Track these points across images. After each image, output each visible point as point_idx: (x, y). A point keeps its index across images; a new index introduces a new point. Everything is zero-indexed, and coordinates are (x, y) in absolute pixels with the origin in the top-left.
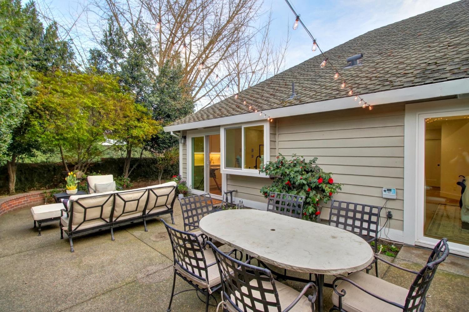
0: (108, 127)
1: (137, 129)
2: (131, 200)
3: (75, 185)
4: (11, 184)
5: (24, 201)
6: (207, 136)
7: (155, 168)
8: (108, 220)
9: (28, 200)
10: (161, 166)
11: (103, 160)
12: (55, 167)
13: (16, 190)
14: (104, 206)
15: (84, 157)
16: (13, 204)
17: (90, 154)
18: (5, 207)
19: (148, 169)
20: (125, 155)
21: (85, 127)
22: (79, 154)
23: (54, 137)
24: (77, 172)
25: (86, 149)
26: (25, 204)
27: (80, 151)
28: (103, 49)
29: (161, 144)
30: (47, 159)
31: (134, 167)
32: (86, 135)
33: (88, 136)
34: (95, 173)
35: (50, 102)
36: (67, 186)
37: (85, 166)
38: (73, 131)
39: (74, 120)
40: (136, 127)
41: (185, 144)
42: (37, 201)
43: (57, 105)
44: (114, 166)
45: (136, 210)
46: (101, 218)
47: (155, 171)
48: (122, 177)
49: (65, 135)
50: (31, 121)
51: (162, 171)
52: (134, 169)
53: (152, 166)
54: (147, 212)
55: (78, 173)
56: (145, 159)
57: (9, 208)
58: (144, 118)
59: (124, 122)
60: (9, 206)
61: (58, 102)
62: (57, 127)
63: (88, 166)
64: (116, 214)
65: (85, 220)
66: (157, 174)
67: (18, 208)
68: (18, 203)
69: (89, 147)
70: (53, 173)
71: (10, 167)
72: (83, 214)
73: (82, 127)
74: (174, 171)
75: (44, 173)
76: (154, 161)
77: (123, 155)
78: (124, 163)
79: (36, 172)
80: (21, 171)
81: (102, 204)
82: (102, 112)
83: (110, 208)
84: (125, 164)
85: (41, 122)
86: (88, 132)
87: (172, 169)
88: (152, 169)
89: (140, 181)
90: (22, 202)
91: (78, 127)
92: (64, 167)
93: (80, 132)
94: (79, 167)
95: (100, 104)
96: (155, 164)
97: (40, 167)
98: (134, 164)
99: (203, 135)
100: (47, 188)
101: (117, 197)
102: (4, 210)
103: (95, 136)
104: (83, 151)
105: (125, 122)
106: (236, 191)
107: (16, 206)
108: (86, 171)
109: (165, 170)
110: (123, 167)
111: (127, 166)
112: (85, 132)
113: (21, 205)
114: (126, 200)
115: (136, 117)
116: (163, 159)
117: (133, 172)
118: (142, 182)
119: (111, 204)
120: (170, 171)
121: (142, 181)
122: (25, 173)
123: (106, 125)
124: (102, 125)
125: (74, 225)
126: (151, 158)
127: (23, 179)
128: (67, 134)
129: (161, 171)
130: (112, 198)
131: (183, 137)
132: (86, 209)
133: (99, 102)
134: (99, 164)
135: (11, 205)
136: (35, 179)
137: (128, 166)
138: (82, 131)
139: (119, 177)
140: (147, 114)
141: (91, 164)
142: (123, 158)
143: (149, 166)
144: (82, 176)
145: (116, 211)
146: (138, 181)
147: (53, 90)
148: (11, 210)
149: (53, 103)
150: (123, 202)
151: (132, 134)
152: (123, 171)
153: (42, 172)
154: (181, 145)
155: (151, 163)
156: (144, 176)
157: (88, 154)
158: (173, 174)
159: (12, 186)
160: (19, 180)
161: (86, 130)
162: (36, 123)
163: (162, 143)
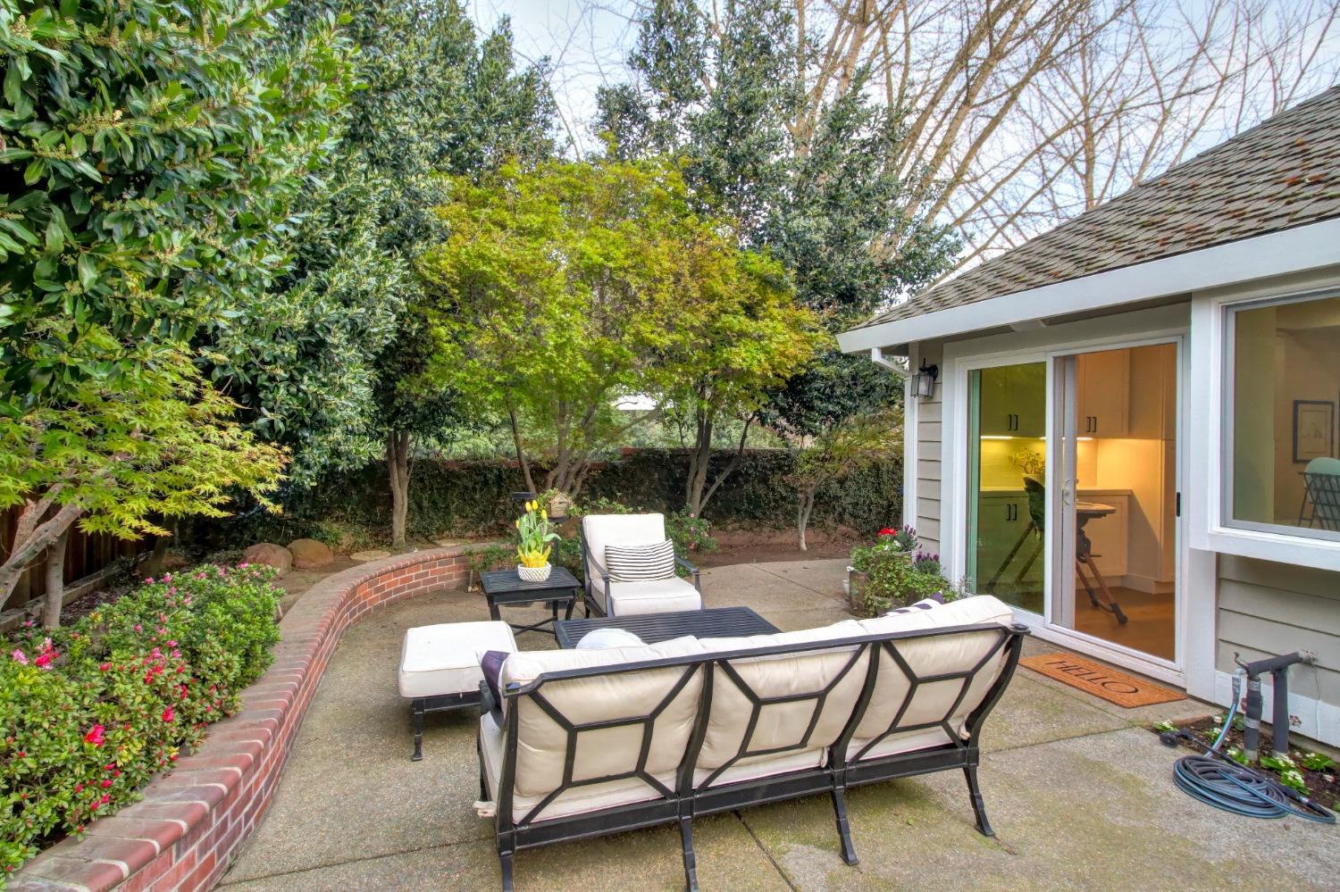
0: (652, 336)
1: (745, 345)
2: (785, 693)
3: (545, 549)
4: (395, 519)
5: (417, 577)
6: (1065, 358)
7: (786, 486)
8: (670, 783)
9: (426, 574)
10: (806, 481)
11: (627, 454)
12: (499, 470)
13: (410, 533)
14: (658, 722)
15: (575, 445)
16: (389, 585)
17: (591, 437)
18: (365, 596)
19: (762, 491)
20: (691, 440)
21: (578, 340)
22: (562, 433)
23: (490, 379)
24: (555, 495)
25: (581, 420)
26: (418, 584)
27: (563, 426)
28: (637, 81)
29: (817, 403)
30: (497, 446)
31: (719, 480)
32: (580, 370)
33: (586, 373)
34: (604, 501)
35: (481, 256)
36: (520, 552)
37: (578, 474)
38: (542, 355)
39: (550, 316)
40: (742, 334)
41: (929, 399)
42: (450, 577)
43: (501, 267)
44: (656, 476)
45: (803, 743)
46: (640, 772)
47: (784, 499)
48: (683, 513)
49: (522, 369)
50: (431, 326)
51: (812, 500)
52: (719, 488)
53: (775, 480)
54: (852, 749)
55: (557, 499)
56: (753, 455)
57: (377, 599)
58: (770, 302)
59: (699, 319)
60: (377, 591)
61: (503, 255)
62: (503, 346)
63: (584, 472)
64: (709, 756)
65: (568, 782)
66: (789, 507)
67: (401, 597)
68: (403, 581)
69: (590, 413)
70: (495, 490)
71: (395, 470)
72: (562, 754)
73: (569, 339)
74: (849, 500)
75: (474, 489)
76: (782, 463)
77: (685, 440)
78: (687, 467)
79: (455, 485)
80: (422, 480)
81: (647, 712)
82: (634, 282)
83: (682, 731)
84: (692, 471)
85: (457, 327)
86: (587, 356)
87: (842, 493)
88: (773, 490)
89: (734, 530)
90: (410, 579)
91: (560, 341)
92: (522, 474)
93: (565, 357)
94: (561, 478)
95: (627, 257)
96: (786, 474)
97: (464, 472)
98: (719, 472)
99: (1044, 355)
100: (482, 533)
101: (720, 678)
102: (364, 605)
103: (609, 370)
104: (572, 425)
105: (704, 318)
106: (1308, 663)
107: (397, 591)
108: (578, 488)
109: (818, 496)
110: (684, 479)
111: (699, 477)
112: (579, 357)
113: (409, 587)
114: (762, 695)
115: (743, 298)
116: (813, 456)
117: (714, 498)
118: (740, 532)
119: (688, 712)
120: (837, 498)
121: (740, 528)
122: (431, 489)
123: (645, 329)
124: (632, 331)
125: (521, 794)
126: (774, 455)
127: (425, 504)
128: (527, 367)
129: (807, 499)
130: (696, 681)
131: (922, 370)
132: (573, 730)
133: (624, 250)
134: (614, 468)
135: (382, 588)
136: (453, 507)
137: (702, 476)
138: (569, 353)
139: (674, 513)
140: (779, 288)
141: (595, 467)
142: (685, 449)
143: (764, 480)
144: (566, 511)
145: (710, 745)
146: (730, 527)
147: (495, 223)
148: (382, 605)
149: (488, 261)
150: (748, 706)
151: (727, 362)
152: (684, 492)
153: (470, 485)
154: (912, 403)
155: (772, 470)
156: (746, 511)
157: (587, 434)
158: (844, 510)
159: (400, 523)
160: (417, 508)
161: (582, 350)
162: (443, 331)
163: (821, 399)
